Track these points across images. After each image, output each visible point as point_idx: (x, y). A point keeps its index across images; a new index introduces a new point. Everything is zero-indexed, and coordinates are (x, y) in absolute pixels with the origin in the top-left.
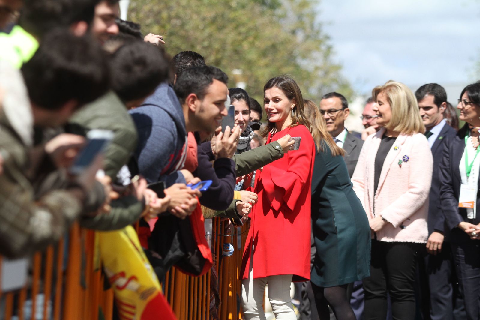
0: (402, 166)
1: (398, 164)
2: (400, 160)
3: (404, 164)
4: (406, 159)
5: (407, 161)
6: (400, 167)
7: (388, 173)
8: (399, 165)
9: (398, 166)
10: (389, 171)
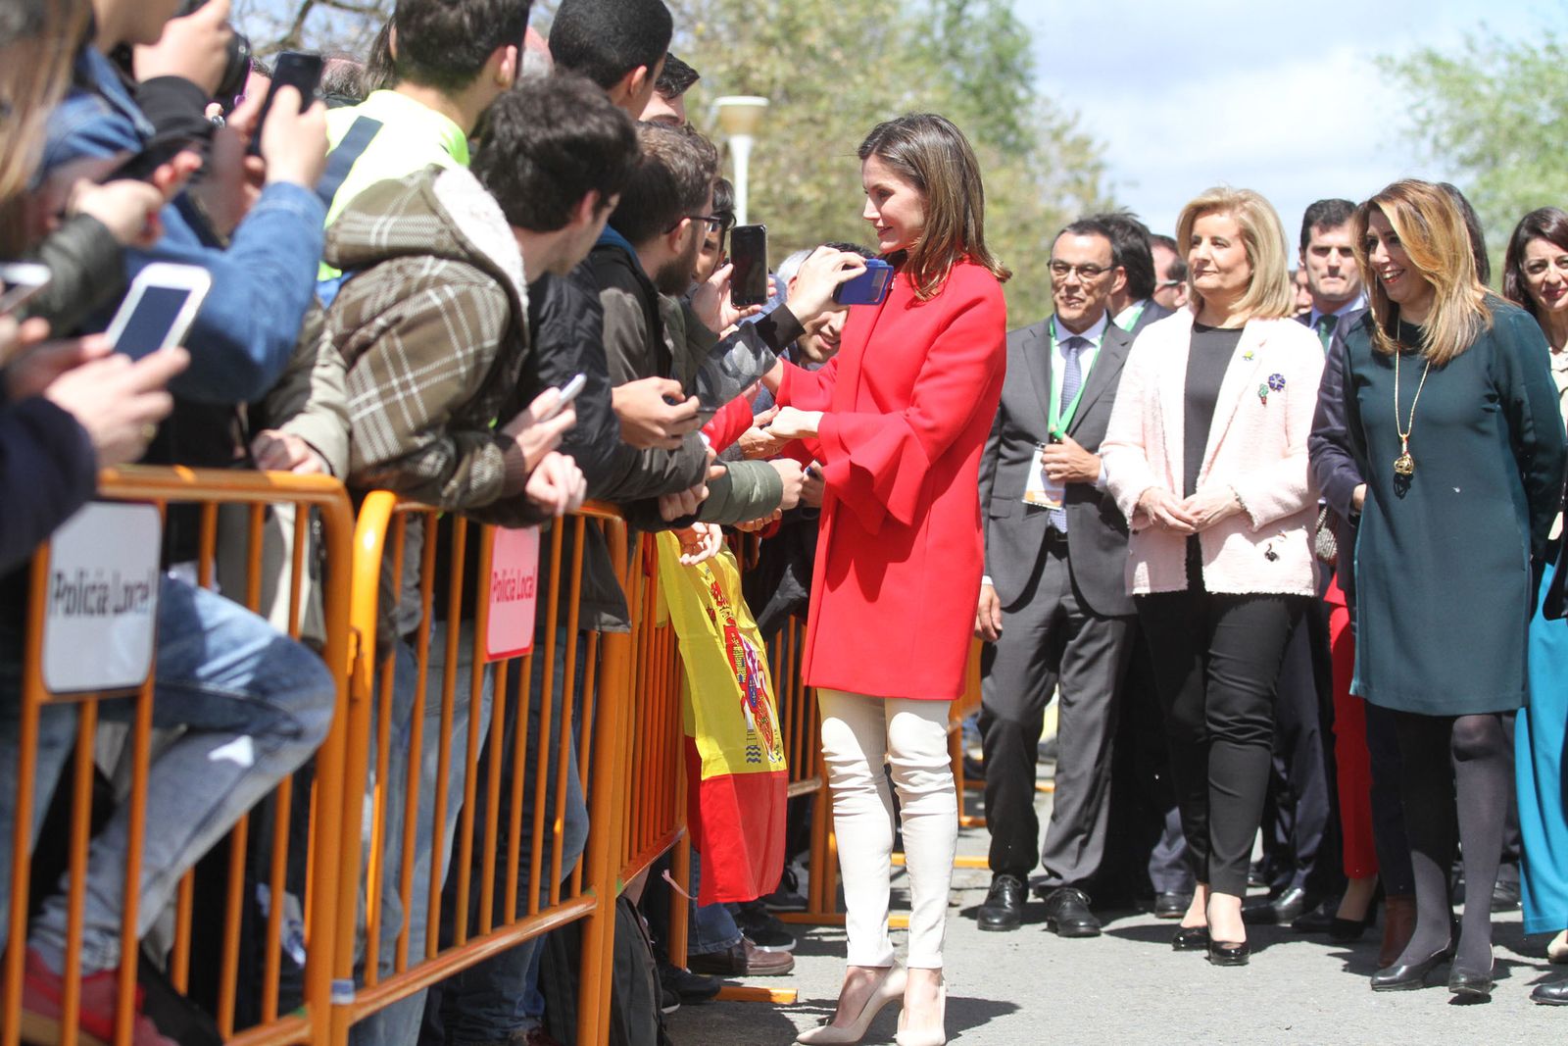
0: (1268, 401)
1: (1260, 396)
2: (1262, 387)
3: (1272, 395)
4: (1277, 384)
5: (1279, 387)
6: (1264, 403)
7: (1232, 417)
8: (1262, 398)
9: (1259, 400)
10: (1237, 413)
